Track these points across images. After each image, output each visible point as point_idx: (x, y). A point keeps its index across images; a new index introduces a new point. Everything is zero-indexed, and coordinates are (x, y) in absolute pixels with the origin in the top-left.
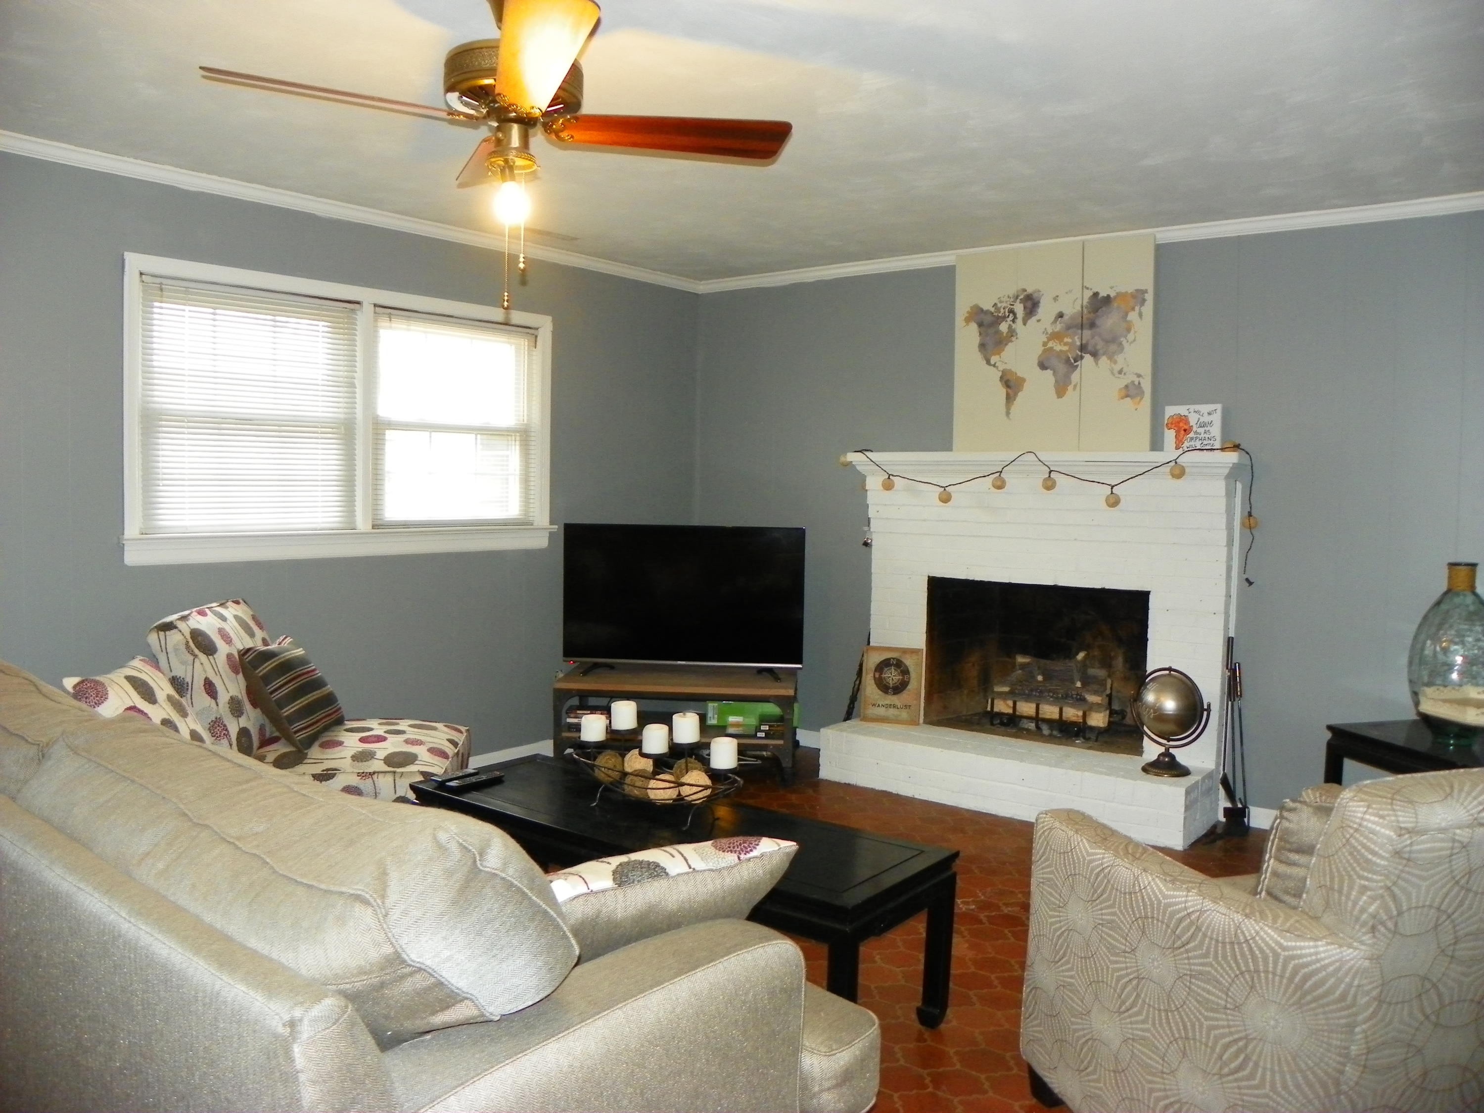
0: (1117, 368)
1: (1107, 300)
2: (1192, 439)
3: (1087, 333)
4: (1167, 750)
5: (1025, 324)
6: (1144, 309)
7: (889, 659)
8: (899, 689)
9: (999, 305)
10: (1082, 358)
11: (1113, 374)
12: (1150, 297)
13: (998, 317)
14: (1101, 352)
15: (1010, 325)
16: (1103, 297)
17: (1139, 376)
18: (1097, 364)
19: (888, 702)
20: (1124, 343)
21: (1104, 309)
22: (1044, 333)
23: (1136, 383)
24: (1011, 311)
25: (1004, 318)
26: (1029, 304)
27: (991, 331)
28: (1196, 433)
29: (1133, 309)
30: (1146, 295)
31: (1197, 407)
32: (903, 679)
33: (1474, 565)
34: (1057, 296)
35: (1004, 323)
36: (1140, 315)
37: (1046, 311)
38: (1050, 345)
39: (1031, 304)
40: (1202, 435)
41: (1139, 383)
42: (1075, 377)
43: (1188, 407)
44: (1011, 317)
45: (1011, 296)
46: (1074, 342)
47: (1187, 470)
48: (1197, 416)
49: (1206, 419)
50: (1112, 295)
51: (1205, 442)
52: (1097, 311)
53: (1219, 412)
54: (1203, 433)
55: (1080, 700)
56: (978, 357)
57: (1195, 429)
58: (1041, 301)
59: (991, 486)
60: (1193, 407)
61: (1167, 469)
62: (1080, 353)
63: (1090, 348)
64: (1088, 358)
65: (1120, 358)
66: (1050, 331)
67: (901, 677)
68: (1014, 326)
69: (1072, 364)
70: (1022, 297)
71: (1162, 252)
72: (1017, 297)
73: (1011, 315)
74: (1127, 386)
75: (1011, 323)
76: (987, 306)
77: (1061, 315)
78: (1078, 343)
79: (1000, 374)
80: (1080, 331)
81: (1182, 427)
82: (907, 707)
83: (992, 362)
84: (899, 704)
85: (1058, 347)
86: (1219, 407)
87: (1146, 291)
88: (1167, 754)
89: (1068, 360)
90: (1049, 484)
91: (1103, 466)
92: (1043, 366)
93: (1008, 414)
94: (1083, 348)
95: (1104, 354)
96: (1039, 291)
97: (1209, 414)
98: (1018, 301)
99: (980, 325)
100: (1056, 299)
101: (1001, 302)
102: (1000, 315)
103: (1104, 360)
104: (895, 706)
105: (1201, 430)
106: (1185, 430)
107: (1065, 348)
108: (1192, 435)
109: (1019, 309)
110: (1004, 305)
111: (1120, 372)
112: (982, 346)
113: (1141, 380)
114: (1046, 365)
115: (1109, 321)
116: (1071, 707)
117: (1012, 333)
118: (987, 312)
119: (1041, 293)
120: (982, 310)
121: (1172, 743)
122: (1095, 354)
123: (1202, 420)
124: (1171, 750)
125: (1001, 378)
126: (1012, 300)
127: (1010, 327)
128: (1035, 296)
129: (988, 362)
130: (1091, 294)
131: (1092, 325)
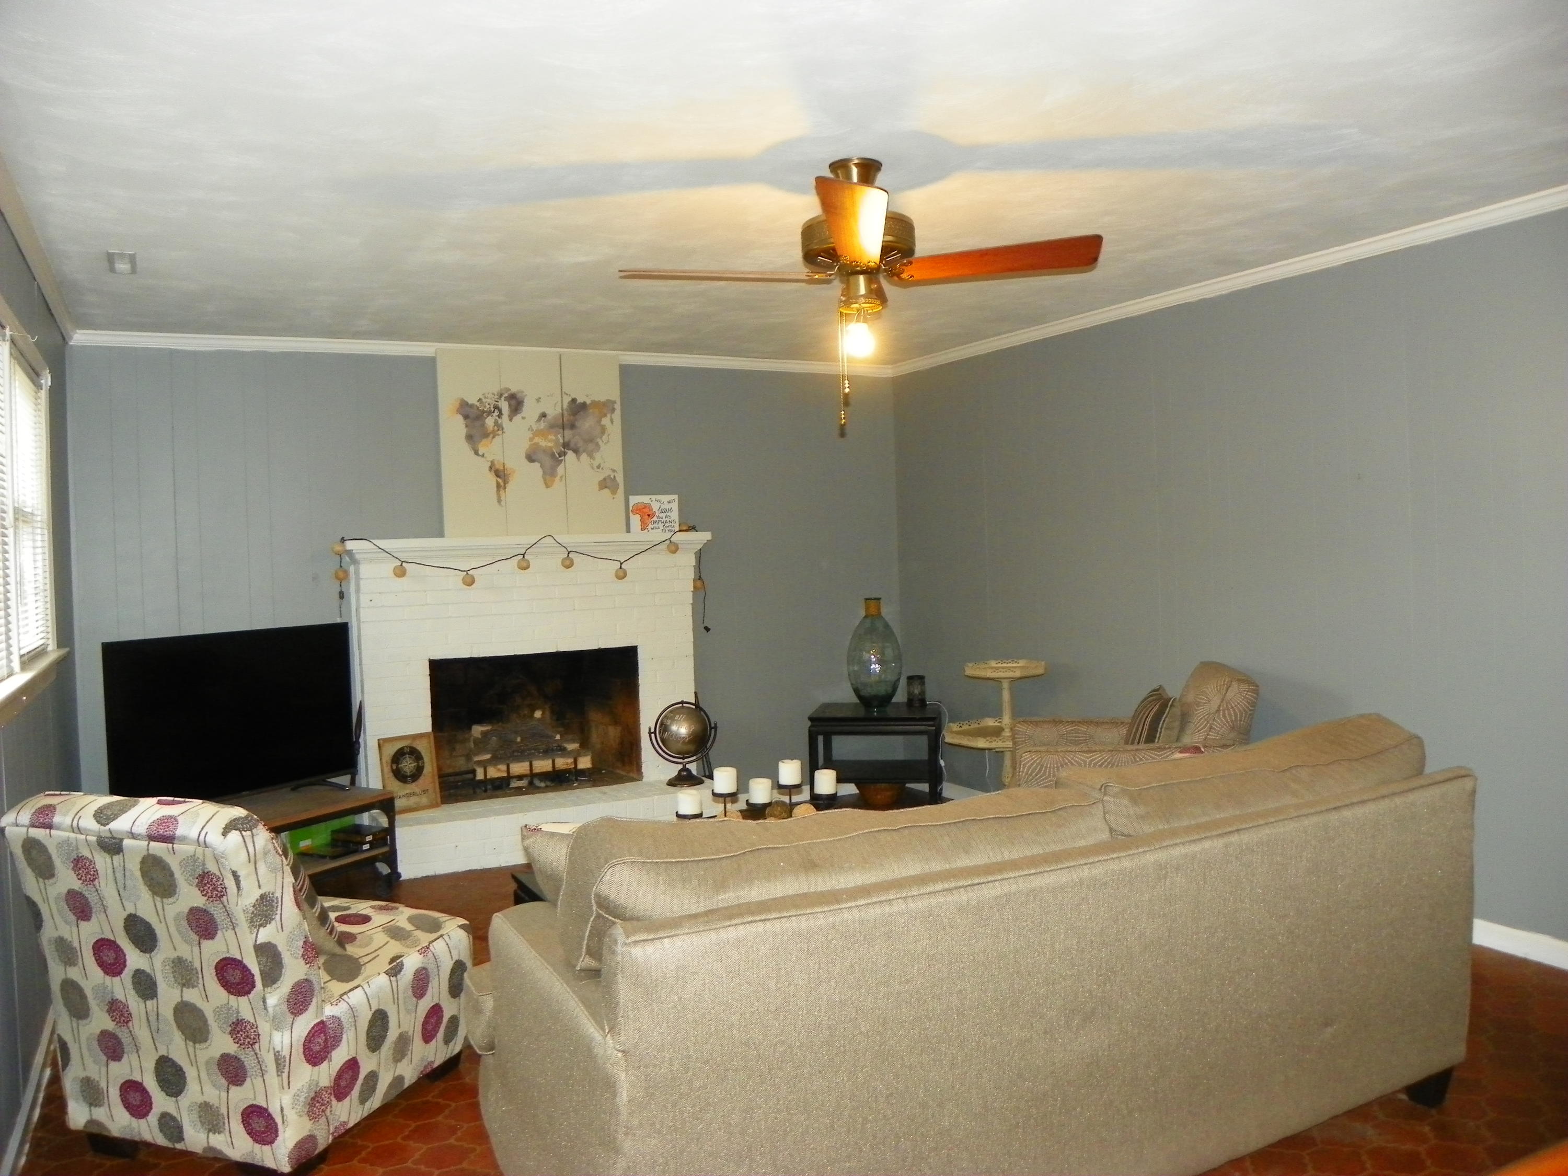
0: (596, 464)
1: (584, 406)
2: (655, 522)
3: (568, 433)
4: (684, 766)
5: (511, 420)
6: (614, 416)
7: (402, 749)
8: (416, 775)
9: (484, 400)
10: (565, 454)
11: (592, 468)
12: (618, 406)
13: (484, 412)
14: (581, 449)
15: (496, 420)
16: (580, 403)
17: (614, 471)
18: (579, 460)
19: (408, 791)
20: (600, 443)
21: (581, 413)
22: (529, 429)
23: (612, 477)
24: (496, 407)
25: (490, 413)
26: (513, 402)
27: (477, 423)
28: (658, 517)
29: (605, 415)
30: (615, 405)
31: (659, 497)
32: (418, 765)
33: (879, 599)
34: (540, 398)
35: (490, 417)
36: (612, 422)
37: (530, 411)
38: (536, 440)
39: (516, 403)
40: (664, 519)
41: (614, 477)
42: (560, 470)
43: (650, 497)
44: (496, 413)
45: (496, 393)
46: (557, 439)
47: (680, 546)
48: (658, 504)
49: (667, 506)
50: (588, 402)
51: (667, 525)
52: (576, 414)
53: (677, 500)
54: (664, 517)
55: (562, 751)
56: (466, 447)
57: (657, 514)
58: (525, 401)
59: (516, 566)
60: (654, 497)
61: (664, 546)
62: (563, 449)
63: (572, 445)
64: (570, 455)
65: (597, 455)
66: (535, 428)
67: (415, 764)
68: (500, 421)
69: (557, 458)
70: (506, 395)
71: (626, 371)
72: (501, 395)
73: (496, 411)
74: (605, 479)
75: (497, 418)
76: (472, 400)
77: (544, 415)
78: (561, 441)
79: (489, 464)
80: (561, 430)
81: (646, 514)
82: (425, 791)
83: (480, 453)
84: (417, 790)
85: (543, 443)
86: (676, 497)
87: (615, 402)
88: (684, 769)
89: (553, 455)
90: (568, 563)
91: (600, 546)
92: (530, 458)
93: (499, 501)
94: (566, 445)
95: (584, 452)
96: (523, 392)
97: (669, 502)
98: (503, 398)
99: (466, 417)
100: (538, 400)
101: (485, 397)
102: (485, 409)
103: (584, 456)
104: (414, 794)
105: (663, 515)
106: (649, 515)
107: (550, 444)
108: (655, 519)
109: (505, 406)
110: (489, 401)
111: (598, 467)
112: (470, 438)
113: (615, 474)
114: (533, 458)
115: (587, 423)
116: (561, 757)
117: (499, 427)
118: (472, 406)
119: (524, 394)
120: (467, 404)
121: (686, 760)
122: (576, 451)
123: (663, 507)
124: (688, 766)
125: (491, 468)
126: (497, 397)
127: (496, 423)
128: (519, 395)
129: (476, 453)
130: (570, 399)
131: (573, 426)
